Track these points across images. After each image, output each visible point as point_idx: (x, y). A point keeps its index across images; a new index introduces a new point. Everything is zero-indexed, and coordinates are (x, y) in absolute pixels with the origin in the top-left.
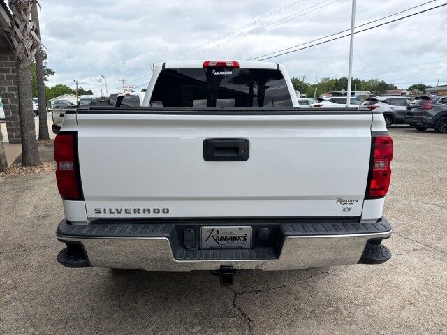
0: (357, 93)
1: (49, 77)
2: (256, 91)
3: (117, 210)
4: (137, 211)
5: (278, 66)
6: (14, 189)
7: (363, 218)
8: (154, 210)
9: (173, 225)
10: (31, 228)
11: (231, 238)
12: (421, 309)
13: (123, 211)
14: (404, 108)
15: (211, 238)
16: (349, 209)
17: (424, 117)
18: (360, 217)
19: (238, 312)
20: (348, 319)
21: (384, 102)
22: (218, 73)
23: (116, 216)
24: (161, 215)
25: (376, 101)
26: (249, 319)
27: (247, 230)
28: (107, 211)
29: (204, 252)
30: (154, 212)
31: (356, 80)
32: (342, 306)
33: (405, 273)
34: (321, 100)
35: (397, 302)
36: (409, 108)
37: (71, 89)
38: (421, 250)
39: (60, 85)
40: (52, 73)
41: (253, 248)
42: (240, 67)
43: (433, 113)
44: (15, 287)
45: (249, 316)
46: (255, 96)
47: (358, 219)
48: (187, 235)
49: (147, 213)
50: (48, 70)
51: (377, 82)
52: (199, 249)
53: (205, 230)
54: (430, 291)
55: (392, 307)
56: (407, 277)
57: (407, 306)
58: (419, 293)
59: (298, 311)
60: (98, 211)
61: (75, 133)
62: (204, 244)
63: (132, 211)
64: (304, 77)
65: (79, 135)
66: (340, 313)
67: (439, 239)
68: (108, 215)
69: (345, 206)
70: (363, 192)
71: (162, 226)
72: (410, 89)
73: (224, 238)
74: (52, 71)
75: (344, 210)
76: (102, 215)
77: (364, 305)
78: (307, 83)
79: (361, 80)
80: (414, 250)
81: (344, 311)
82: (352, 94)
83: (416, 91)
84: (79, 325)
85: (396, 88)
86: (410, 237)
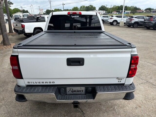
0: (126, 11)
1: (11, 5)
2: (88, 20)
3: (35, 82)
4: (43, 82)
5: (97, 14)
6: (1, 56)
7: (125, 84)
8: (49, 82)
9: (56, 87)
10: (8, 74)
11: (77, 91)
12: (143, 109)
13: (38, 83)
14: (143, 20)
15: (70, 91)
16: (120, 81)
17: (150, 24)
18: (124, 84)
19: (80, 110)
20: (118, 113)
21: (136, 17)
22: (73, 17)
23: (35, 84)
24: (52, 84)
25: (133, 17)
26: (84, 113)
27: (83, 88)
28: (32, 83)
29: (68, 96)
30: (49, 83)
31: (126, 6)
32: (116, 108)
33: (138, 93)
34: (113, 16)
35: (135, 106)
36: (145, 20)
37: (20, 10)
38: (144, 83)
39: (16, 8)
40: (13, 4)
41: (85, 94)
42: (82, 14)
43: (153, 22)
44: (3, 99)
45: (84, 112)
46: (88, 23)
47: (123, 84)
48: (61, 91)
49: (46, 83)
50: (11, 2)
51: (134, 7)
52: (66, 94)
53: (68, 89)
54: (146, 101)
55: (133, 108)
56: (139, 95)
57: (138, 108)
58: (142, 102)
59: (101, 110)
60: (29, 82)
61: (17, 56)
62: (68, 93)
63: (41, 83)
64: (107, 5)
65: (19, 57)
66: (115, 110)
67: (151, 78)
68: (32, 84)
69: (119, 80)
70: (126, 76)
71: (52, 88)
72: (146, 10)
73: (75, 91)
74: (12, 3)
75: (119, 82)
76: (30, 84)
77: (123, 107)
78: (108, 7)
79: (128, 6)
80: (142, 83)
81: (116, 110)
82: (124, 12)
83: (148, 10)
84: (26, 116)
85: (140, 9)
86: (141, 77)
